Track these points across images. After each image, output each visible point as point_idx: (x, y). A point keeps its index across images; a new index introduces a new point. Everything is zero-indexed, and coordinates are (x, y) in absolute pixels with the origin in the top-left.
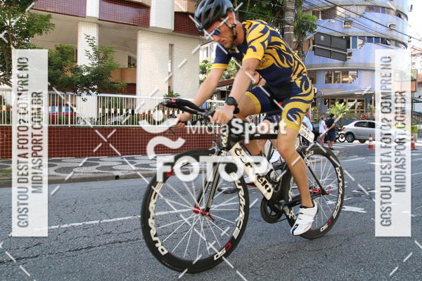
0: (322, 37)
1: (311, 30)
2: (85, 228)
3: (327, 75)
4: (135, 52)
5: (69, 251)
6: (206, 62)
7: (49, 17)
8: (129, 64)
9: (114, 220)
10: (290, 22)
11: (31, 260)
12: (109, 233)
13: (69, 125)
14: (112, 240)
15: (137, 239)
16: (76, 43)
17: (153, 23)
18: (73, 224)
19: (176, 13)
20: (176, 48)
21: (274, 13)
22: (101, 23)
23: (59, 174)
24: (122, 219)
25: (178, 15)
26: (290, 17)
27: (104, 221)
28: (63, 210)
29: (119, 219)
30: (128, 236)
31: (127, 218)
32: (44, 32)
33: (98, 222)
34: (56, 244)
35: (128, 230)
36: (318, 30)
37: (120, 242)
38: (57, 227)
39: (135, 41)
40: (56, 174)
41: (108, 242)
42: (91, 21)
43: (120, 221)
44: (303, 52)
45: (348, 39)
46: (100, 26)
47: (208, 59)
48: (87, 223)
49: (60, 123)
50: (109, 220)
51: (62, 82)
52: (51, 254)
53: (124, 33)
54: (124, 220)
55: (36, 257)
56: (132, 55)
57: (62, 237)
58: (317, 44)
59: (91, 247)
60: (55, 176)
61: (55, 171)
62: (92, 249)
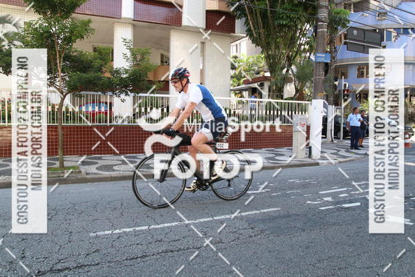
0: (355, 32)
1: (344, 26)
2: (136, 234)
3: (359, 69)
4: (168, 50)
5: (126, 259)
6: (236, 57)
7: (89, 21)
8: (162, 61)
9: (162, 226)
10: (323, 20)
11: (93, 268)
12: (160, 241)
13: (108, 124)
14: (164, 249)
15: (188, 249)
16: (112, 43)
17: (185, 22)
18: (125, 230)
19: (207, 11)
20: (207, 46)
21: (306, 9)
22: (135, 23)
23: (101, 172)
24: (169, 224)
25: (209, 13)
26: (323, 14)
27: (153, 227)
28: (111, 213)
29: (166, 225)
30: (177, 245)
31: (173, 224)
32: (85, 37)
33: (146, 228)
34: (113, 251)
35: (177, 238)
36: (351, 24)
37: (172, 251)
38: (110, 232)
39: (167, 40)
40: (98, 172)
41: (160, 251)
42: (126, 22)
43: (168, 227)
44: (335, 48)
45: (381, 31)
46: (134, 26)
47: (238, 55)
48: (137, 229)
49: (100, 122)
50: (157, 226)
51: (102, 84)
52: (109, 262)
53: (157, 32)
54: (171, 226)
55: (97, 265)
56: (165, 53)
57: (117, 244)
58: (350, 39)
59: (146, 256)
60: (97, 174)
61: (97, 169)
62: (147, 258)
